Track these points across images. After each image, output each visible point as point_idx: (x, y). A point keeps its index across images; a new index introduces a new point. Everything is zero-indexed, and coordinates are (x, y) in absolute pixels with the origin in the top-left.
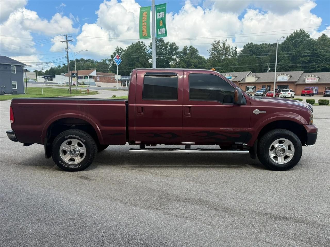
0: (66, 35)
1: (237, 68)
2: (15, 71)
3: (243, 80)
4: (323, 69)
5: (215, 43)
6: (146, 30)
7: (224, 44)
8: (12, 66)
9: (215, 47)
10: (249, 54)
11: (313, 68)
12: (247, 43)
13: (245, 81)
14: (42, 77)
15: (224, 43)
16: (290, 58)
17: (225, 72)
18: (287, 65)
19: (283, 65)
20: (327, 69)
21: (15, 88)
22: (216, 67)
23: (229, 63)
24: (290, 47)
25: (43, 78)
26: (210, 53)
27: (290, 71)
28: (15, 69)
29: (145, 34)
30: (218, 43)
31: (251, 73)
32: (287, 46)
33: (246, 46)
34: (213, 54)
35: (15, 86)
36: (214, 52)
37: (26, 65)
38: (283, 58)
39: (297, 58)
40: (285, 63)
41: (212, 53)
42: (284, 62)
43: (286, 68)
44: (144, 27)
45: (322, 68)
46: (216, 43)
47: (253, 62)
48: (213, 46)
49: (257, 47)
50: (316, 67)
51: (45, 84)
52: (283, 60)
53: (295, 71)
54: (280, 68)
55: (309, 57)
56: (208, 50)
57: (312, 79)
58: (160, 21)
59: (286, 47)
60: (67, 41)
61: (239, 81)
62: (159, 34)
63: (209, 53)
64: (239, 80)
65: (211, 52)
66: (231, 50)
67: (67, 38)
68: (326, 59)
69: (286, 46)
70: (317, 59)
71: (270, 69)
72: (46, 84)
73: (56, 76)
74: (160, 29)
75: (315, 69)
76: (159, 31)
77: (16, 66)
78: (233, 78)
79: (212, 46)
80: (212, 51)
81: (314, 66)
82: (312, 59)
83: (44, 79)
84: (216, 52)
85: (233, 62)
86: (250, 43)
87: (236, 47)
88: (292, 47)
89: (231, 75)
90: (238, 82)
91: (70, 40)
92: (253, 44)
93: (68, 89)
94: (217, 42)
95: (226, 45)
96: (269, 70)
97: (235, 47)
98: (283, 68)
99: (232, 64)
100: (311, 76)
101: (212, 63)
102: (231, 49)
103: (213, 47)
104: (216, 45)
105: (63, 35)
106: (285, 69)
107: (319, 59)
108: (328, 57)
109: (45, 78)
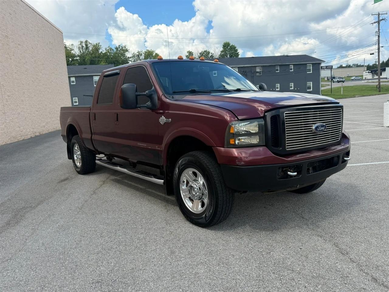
0: (378, 13)
2: (311, 70)
8: (307, 65)
14: (369, 73)
21: (310, 89)
25: (371, 73)
28: (311, 68)
35: (311, 87)
37: (324, 61)
51: (365, 81)
60: (378, 22)
67: (379, 18)
72: (367, 81)
73: (387, 68)
77: (312, 64)
83: (371, 75)
91: (383, 19)
93: (376, 86)
105: (373, 14)
109: (372, 73)
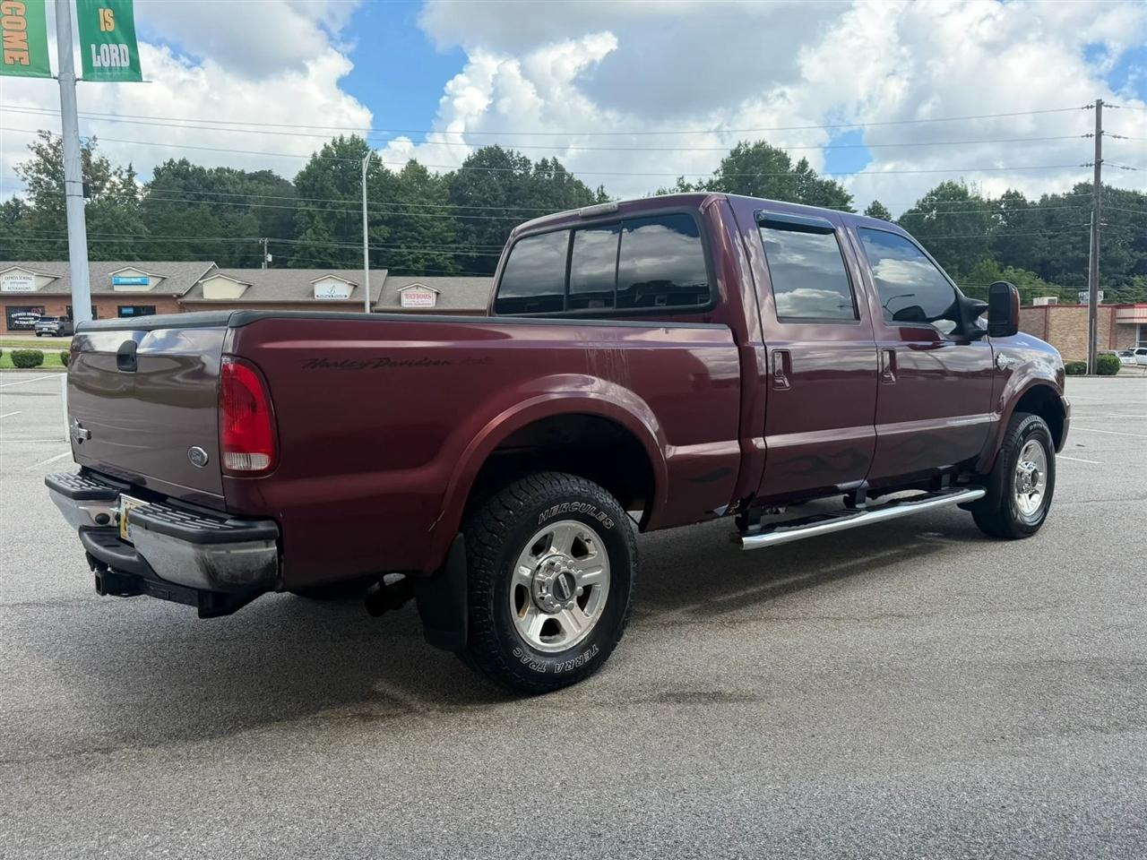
1: (147, 248)
3: (195, 292)
4: (429, 267)
5: (44, 143)
6: (24, 35)
7: (86, 154)
9: (47, 160)
10: (185, 201)
11: (403, 263)
12: (167, 161)
13: (201, 294)
15: (85, 147)
16: (332, 226)
17: (101, 260)
18: (326, 249)
19: (313, 249)
20: (438, 269)
22: (58, 238)
23: (116, 226)
24: (327, 188)
26: (27, 182)
27: (336, 268)
29: (17, 55)
30: (59, 143)
31: (214, 267)
32: (317, 185)
33: (163, 170)
34: (41, 186)
36: (47, 179)
38: (309, 225)
39: (354, 227)
40: (318, 240)
41: (38, 182)
42: (314, 237)
43: (321, 259)
44: (8, 22)
45: (426, 263)
46: (50, 146)
47: (204, 230)
48: (38, 153)
49: (204, 179)
50: (409, 260)
52: (310, 230)
53: (351, 268)
54: (302, 256)
55: (387, 228)
56: (16, 169)
57: (419, 297)
58: (101, 11)
59: (314, 190)
61: (180, 296)
62: (96, 64)
63: (25, 179)
64: (178, 292)
65: (30, 178)
66: (114, 179)
68: (434, 236)
69: (314, 185)
70: (410, 234)
71: (270, 258)
74: (104, 46)
75: (408, 266)
76: (98, 53)
78: (153, 282)
79: (34, 153)
80: (35, 175)
81: (405, 256)
82: (396, 233)
84: (53, 178)
85: (128, 224)
86: (177, 161)
87: (130, 168)
88: (335, 190)
89: (145, 269)
90: (176, 299)
92: (188, 164)
94: (53, 140)
95: (94, 159)
96: (269, 262)
97: (127, 168)
98: (312, 256)
99: (125, 230)
100: (417, 287)
101: (40, 222)
102: (115, 173)
103: (39, 158)
104: (51, 151)
106: (318, 260)
107: (416, 235)
108: (439, 230)
